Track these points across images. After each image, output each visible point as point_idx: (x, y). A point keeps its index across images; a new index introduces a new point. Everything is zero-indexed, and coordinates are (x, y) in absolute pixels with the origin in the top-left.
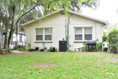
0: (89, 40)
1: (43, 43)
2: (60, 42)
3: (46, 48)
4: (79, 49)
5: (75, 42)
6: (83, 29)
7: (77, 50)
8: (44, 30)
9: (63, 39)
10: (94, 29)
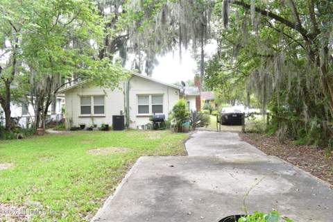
0: (156, 114)
1: (92, 118)
2: (115, 118)
3: (95, 126)
4: (143, 126)
5: (138, 117)
6: (150, 97)
7: (140, 128)
8: (92, 98)
9: (121, 112)
10: (165, 97)
